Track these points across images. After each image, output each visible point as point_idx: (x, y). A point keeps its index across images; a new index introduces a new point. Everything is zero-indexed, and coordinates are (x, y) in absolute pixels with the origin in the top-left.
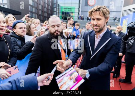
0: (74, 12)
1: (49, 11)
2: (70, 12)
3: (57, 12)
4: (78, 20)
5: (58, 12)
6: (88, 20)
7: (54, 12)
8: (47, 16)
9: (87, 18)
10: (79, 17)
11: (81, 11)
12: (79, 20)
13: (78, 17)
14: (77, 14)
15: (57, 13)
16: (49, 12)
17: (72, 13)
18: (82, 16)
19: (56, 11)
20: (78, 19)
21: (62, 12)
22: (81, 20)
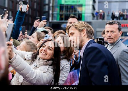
0: (85, 5)
1: (35, 4)
2: (77, 5)
3: (51, 5)
4: (93, 19)
5: (53, 6)
6: (113, 19)
7: (45, 5)
8: (30, 14)
9: (111, 14)
10: (95, 13)
11: (99, 2)
12: (95, 21)
13: (93, 14)
14: (91, 7)
15: (51, 8)
16: (35, 7)
17: (81, 6)
18: (101, 11)
19: (49, 5)
20: (92, 17)
21: (61, 5)
22: (100, 20)
